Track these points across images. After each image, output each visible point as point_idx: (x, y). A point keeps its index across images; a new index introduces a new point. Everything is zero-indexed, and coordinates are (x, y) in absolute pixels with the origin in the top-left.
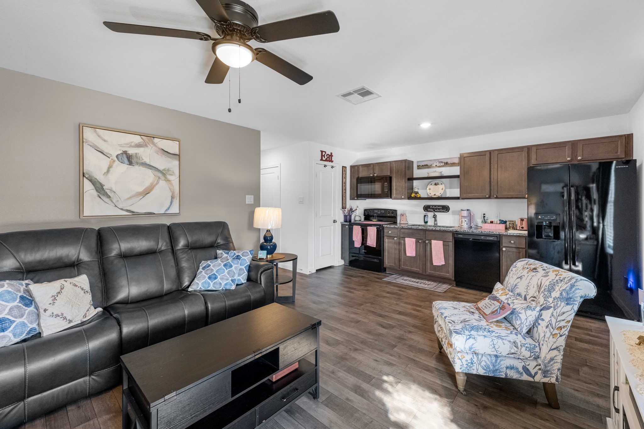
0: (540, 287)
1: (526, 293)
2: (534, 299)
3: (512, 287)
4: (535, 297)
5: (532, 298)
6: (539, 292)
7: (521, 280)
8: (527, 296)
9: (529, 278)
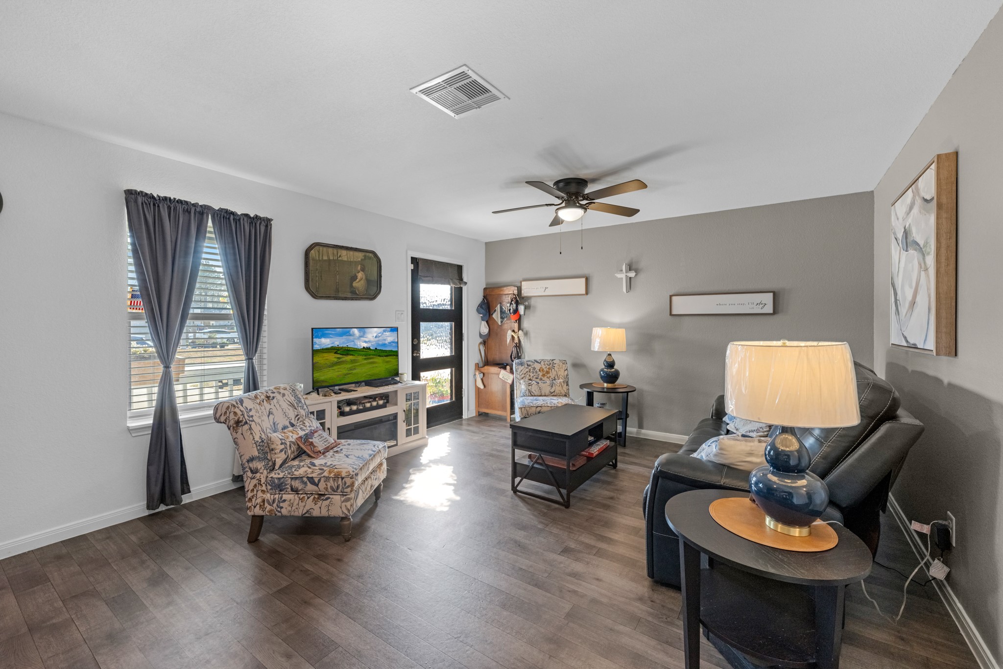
0: (292, 405)
1: (288, 420)
2: (298, 417)
3: (272, 428)
4: (297, 415)
5: (297, 418)
6: (296, 409)
7: (273, 415)
8: (291, 421)
9: (278, 406)
